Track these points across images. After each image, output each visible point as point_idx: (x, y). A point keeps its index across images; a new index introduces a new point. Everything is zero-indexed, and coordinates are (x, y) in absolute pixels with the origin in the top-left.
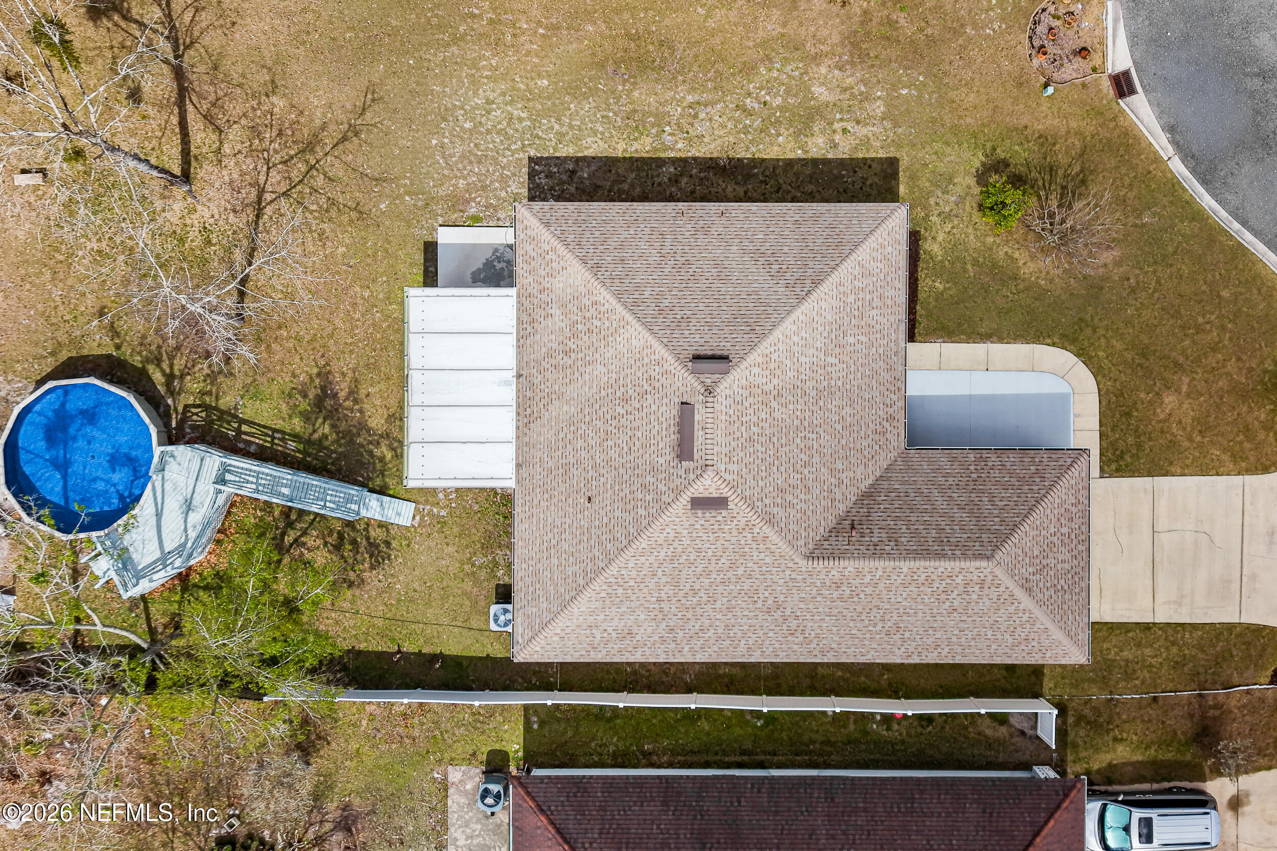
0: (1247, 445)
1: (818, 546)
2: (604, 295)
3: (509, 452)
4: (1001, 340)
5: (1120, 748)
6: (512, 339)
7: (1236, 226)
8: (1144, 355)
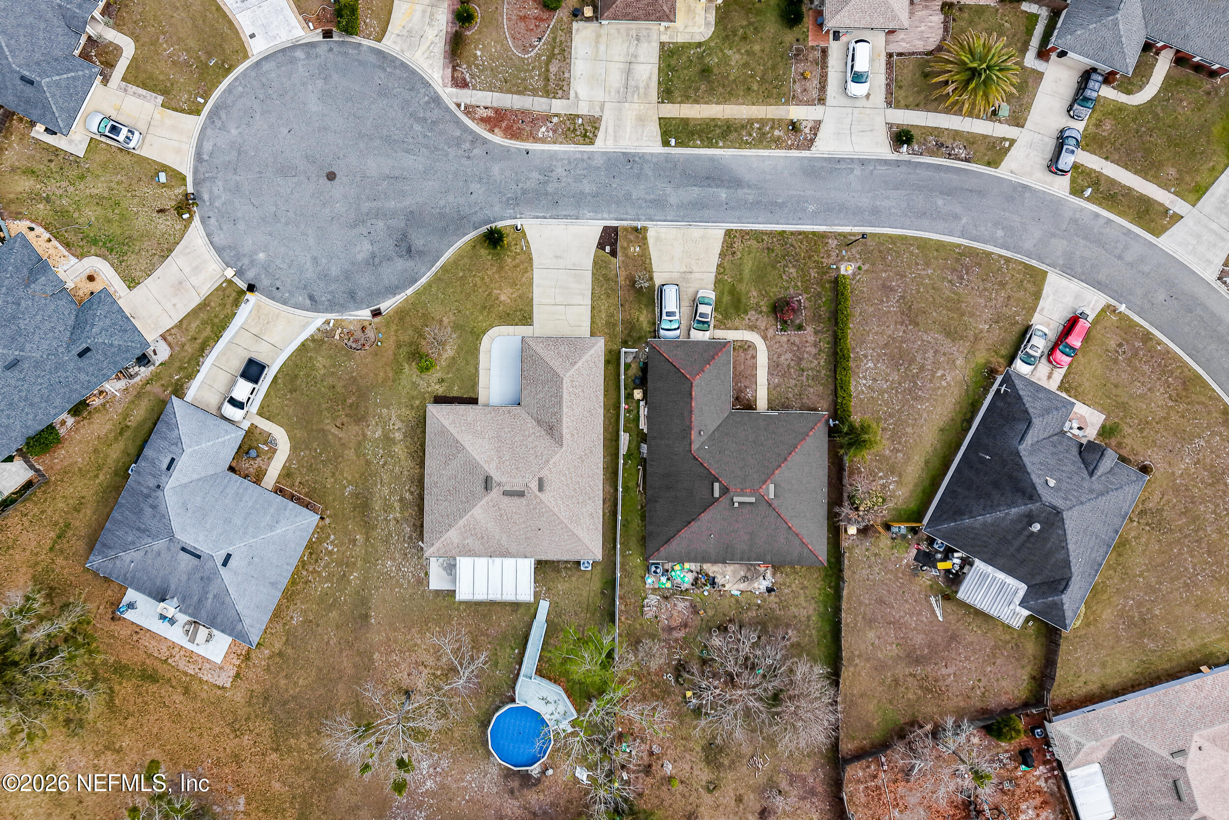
0: (521, 267)
1: (557, 443)
2: (461, 523)
3: (520, 561)
4: (478, 364)
5: (641, 319)
6: (476, 559)
7: (434, 269)
8: (486, 307)
